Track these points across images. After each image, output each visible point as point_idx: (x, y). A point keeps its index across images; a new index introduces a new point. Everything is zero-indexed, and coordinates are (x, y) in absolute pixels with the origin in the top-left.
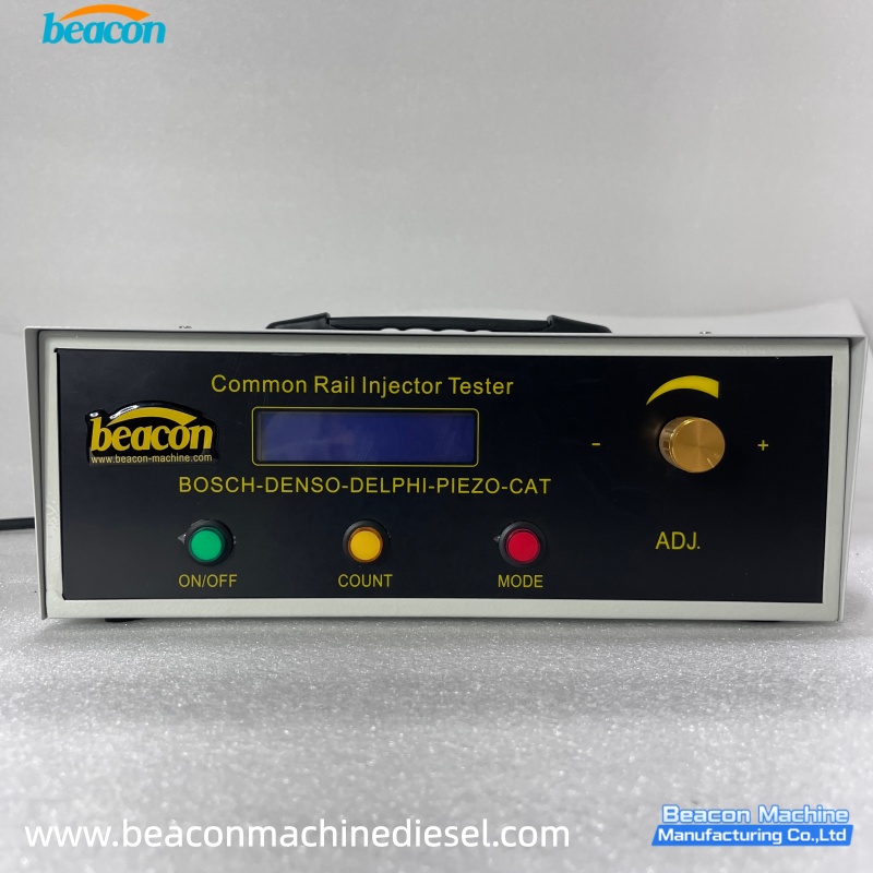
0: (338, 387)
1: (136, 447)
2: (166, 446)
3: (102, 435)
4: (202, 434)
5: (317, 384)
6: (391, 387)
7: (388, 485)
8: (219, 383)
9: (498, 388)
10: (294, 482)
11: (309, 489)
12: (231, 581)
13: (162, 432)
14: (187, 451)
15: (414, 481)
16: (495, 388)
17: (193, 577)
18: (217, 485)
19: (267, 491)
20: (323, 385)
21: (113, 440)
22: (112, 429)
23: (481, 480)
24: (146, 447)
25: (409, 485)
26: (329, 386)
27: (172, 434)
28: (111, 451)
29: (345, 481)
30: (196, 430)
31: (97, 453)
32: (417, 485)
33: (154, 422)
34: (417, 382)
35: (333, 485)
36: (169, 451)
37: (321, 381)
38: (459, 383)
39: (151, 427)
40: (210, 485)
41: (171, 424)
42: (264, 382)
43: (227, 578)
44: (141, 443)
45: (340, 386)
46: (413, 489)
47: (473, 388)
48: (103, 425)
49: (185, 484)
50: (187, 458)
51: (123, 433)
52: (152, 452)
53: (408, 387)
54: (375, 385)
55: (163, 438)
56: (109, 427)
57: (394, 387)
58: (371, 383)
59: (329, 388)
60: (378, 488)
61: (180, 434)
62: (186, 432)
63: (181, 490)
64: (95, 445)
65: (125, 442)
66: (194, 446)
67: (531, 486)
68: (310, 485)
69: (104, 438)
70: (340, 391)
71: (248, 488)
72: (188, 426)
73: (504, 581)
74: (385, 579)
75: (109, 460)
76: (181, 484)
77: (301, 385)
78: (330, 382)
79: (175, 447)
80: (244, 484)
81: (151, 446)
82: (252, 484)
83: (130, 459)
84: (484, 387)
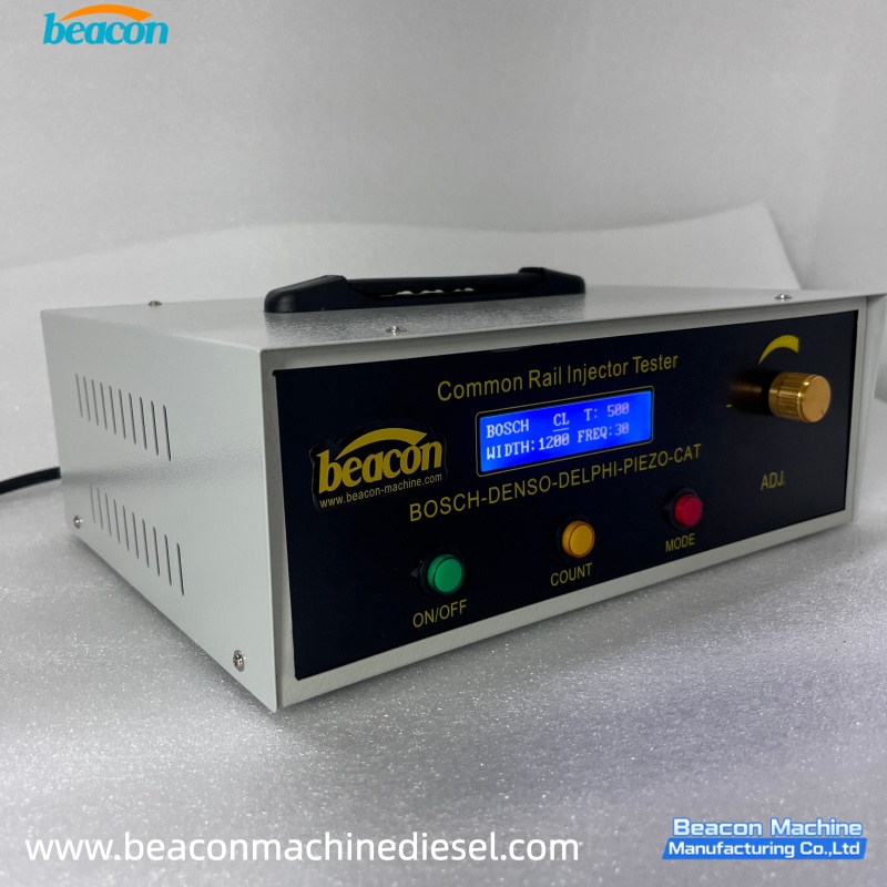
0: (548, 380)
1: (368, 479)
2: (399, 472)
3: (331, 472)
4: (432, 451)
5: (531, 379)
6: (590, 373)
7: (588, 476)
8: (446, 391)
9: (668, 362)
10: (512, 488)
11: (526, 493)
12: (461, 607)
13: (394, 455)
14: (419, 474)
15: (607, 467)
16: (665, 363)
17: (426, 613)
18: (446, 505)
19: (491, 502)
20: (536, 379)
21: (343, 475)
22: (342, 462)
23: (655, 454)
24: (378, 477)
25: (604, 470)
26: (541, 380)
27: (403, 457)
28: (342, 489)
29: (555, 479)
30: (427, 447)
31: (327, 495)
32: (610, 470)
33: (383, 446)
34: (609, 365)
35: (545, 484)
36: (402, 477)
37: (534, 375)
38: (640, 361)
39: (382, 453)
40: (440, 507)
41: (402, 445)
42: (486, 383)
43: (458, 606)
44: (372, 474)
45: (550, 379)
46: (607, 473)
47: (650, 366)
48: (331, 460)
49: (416, 512)
50: (418, 482)
51: (354, 465)
52: (385, 481)
53: (603, 371)
54: (578, 373)
55: (395, 464)
56: (338, 461)
57: (592, 373)
58: (575, 371)
59: (541, 383)
60: (580, 480)
61: (411, 456)
62: (416, 451)
63: (412, 520)
64: (324, 487)
65: (355, 476)
66: (425, 467)
67: (689, 454)
68: (527, 488)
69: (333, 474)
70: (550, 383)
71: (474, 503)
72: (418, 445)
73: (670, 546)
74: (586, 568)
75: (340, 500)
76: (412, 512)
77: (518, 381)
78: (542, 375)
79: (408, 471)
80: (470, 500)
81: (383, 475)
82: (477, 498)
83: (362, 495)
84: (658, 363)
